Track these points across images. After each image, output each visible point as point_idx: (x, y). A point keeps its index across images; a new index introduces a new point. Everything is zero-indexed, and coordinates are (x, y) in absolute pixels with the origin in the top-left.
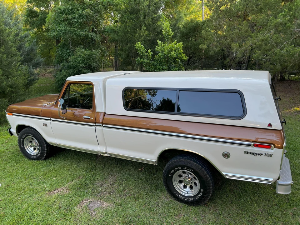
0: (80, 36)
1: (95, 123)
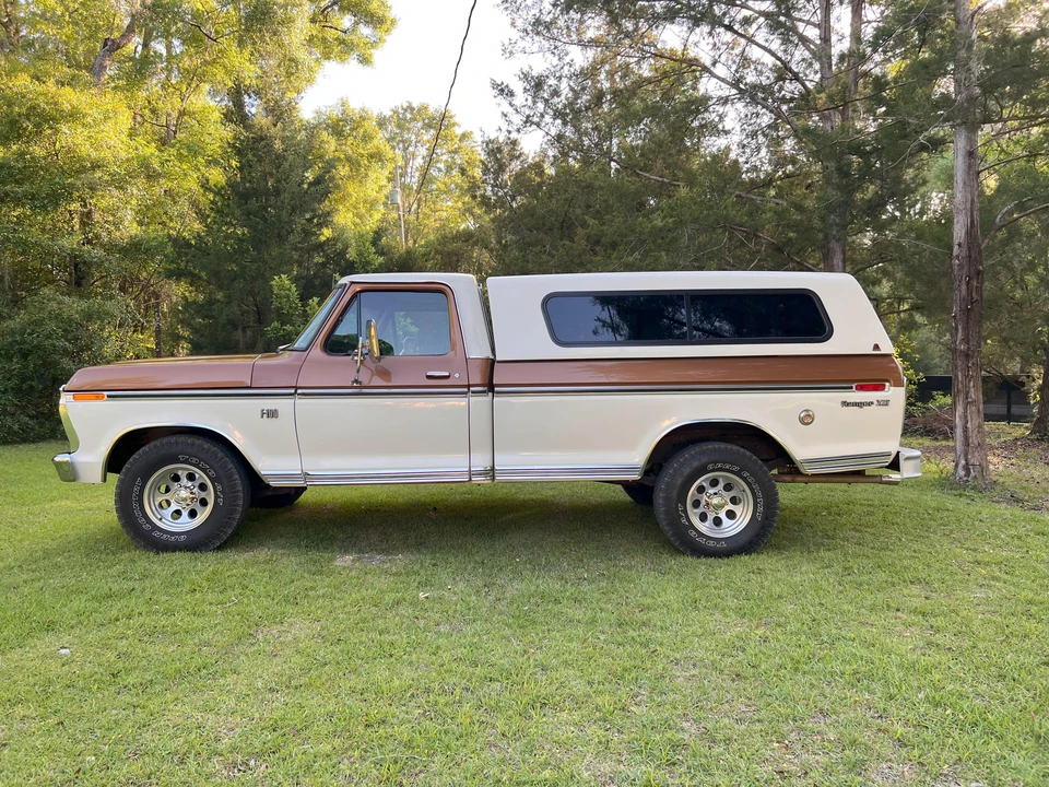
1: (469, 386)
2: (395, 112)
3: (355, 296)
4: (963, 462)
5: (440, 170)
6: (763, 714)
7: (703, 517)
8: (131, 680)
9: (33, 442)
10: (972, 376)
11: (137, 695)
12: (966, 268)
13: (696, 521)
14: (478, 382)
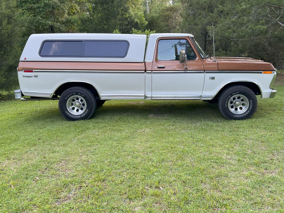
0: (46, 25)
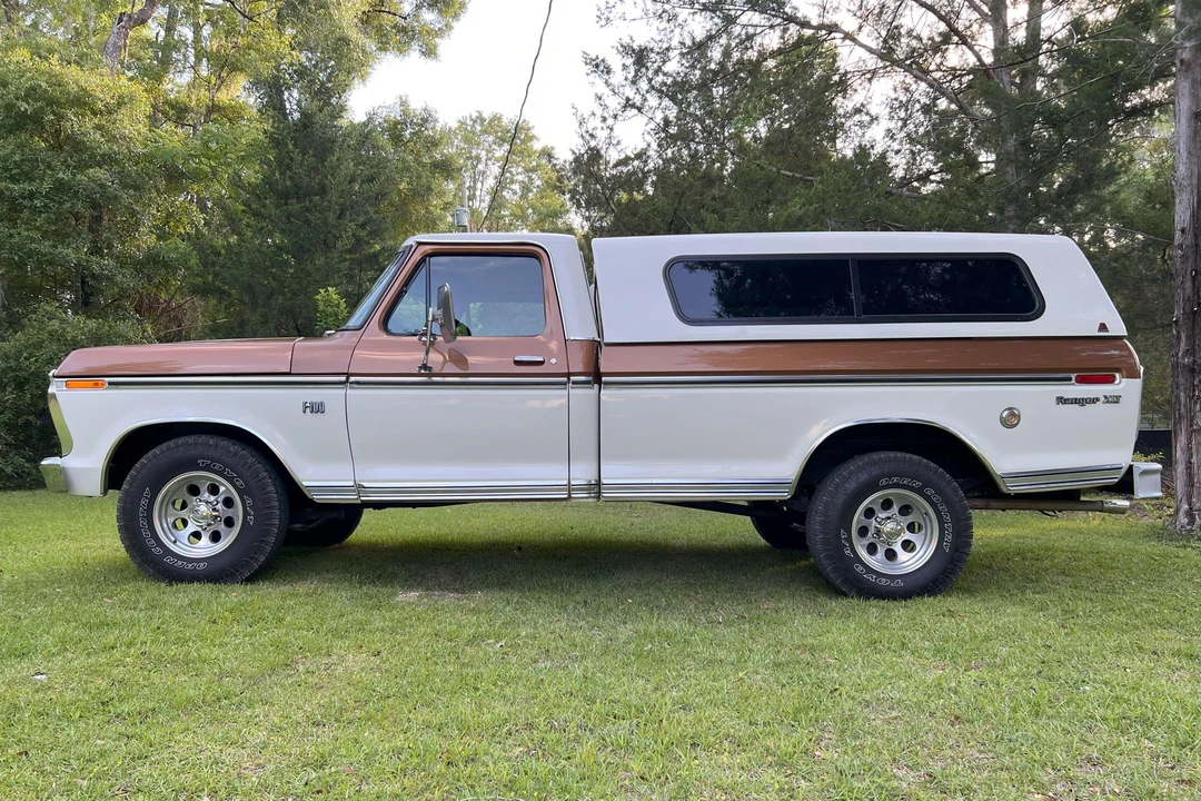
1: (568, 375)
2: (462, 123)
3: (422, 261)
4: (1186, 507)
5: (515, 193)
6: (1007, 761)
7: (872, 549)
8: (126, 708)
9: (30, 489)
10: (1199, 397)
11: (134, 724)
12: (1191, 260)
13: (863, 554)
14: (580, 369)
